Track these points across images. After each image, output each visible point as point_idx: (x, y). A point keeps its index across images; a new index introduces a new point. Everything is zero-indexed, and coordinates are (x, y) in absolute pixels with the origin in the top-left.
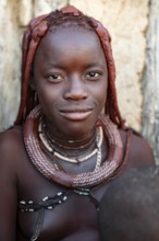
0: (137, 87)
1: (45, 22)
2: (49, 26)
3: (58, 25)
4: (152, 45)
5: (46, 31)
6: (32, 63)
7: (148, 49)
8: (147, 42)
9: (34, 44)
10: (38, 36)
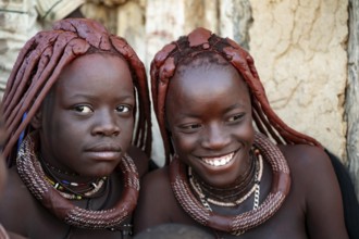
0: (339, 114)
1: (171, 59)
2: (177, 65)
3: (186, 64)
4: (354, 59)
5: (175, 71)
6: (164, 107)
7: (349, 64)
8: (348, 57)
9: (163, 86)
10: (166, 77)
